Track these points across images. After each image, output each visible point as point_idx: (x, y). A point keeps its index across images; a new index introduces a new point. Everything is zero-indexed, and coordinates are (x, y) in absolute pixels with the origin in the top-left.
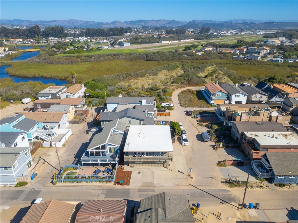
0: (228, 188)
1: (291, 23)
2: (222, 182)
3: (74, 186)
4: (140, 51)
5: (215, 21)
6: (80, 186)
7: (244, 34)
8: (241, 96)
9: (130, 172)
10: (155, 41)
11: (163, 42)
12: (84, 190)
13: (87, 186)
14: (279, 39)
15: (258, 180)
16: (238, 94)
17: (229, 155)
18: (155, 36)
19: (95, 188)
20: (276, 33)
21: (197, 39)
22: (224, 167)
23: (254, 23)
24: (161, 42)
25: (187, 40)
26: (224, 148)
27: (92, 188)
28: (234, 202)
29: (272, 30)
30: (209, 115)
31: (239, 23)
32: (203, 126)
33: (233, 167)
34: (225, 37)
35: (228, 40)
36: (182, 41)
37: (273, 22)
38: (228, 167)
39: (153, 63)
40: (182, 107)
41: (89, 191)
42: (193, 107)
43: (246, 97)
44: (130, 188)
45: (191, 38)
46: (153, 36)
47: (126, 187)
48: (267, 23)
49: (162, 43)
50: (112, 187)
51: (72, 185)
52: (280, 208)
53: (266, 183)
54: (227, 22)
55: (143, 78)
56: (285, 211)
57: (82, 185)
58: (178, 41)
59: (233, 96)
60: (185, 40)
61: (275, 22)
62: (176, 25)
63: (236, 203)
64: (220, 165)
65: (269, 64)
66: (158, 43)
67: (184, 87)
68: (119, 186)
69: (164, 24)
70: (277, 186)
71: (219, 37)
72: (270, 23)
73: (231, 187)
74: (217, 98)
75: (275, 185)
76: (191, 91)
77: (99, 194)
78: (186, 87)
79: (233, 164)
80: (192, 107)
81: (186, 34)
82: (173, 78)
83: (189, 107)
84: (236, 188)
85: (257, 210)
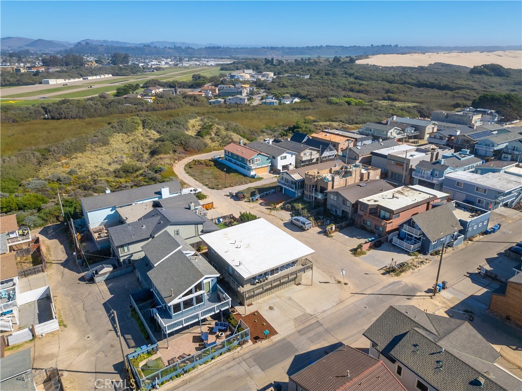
0: (396, 279)
1: (241, 48)
2: (383, 274)
3: (185, 383)
4: (12, 102)
5: (125, 43)
6: (196, 377)
7: (188, 65)
8: (289, 156)
9: (256, 313)
10: (32, 81)
11: (52, 82)
12: (214, 379)
13: (210, 370)
14: (245, 72)
15: (411, 256)
16: (284, 154)
17: (353, 237)
18: (23, 71)
19: (228, 365)
20: (234, 63)
21: (118, 75)
22: (364, 255)
23: (192, 48)
24: (48, 83)
25: (98, 77)
26: (338, 231)
27: (223, 368)
28: (418, 292)
29: (222, 58)
30: (270, 193)
31: (169, 48)
32: (279, 210)
33: (372, 250)
34: (164, 71)
35: (171, 75)
36: (90, 78)
37: (219, 48)
38: (368, 253)
39: (73, 123)
40: (214, 190)
41: (224, 374)
42: (233, 186)
43: (294, 156)
44: (283, 336)
45: (106, 73)
46: (18, 70)
47: (275, 338)
48: (210, 48)
49: (50, 83)
50: (256, 349)
51: (180, 383)
52: (460, 277)
53: (421, 257)
54: (148, 46)
55: (85, 153)
56: (466, 279)
57: (200, 373)
58: (81, 79)
59: (279, 158)
60: (94, 77)
61: (221, 48)
62: (50, 49)
63: (421, 292)
64: (358, 254)
65: (266, 108)
66: (41, 83)
67: (184, 158)
68: (264, 342)
69: (20, 47)
70: (434, 255)
71: (153, 71)
72: (214, 48)
73: (398, 275)
74: (258, 165)
75: (431, 255)
76: (202, 162)
77: (246, 371)
78: (186, 156)
79: (370, 248)
80: (231, 186)
81: (86, 65)
82: (146, 145)
83: (226, 187)
84: (403, 274)
85: (446, 290)
